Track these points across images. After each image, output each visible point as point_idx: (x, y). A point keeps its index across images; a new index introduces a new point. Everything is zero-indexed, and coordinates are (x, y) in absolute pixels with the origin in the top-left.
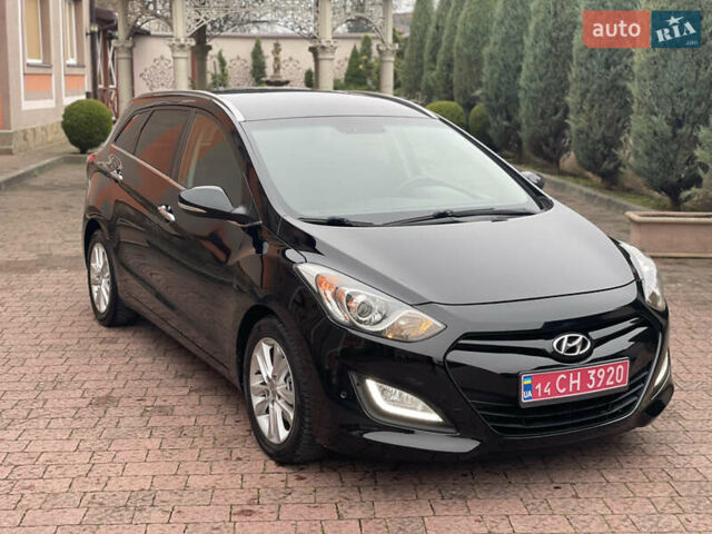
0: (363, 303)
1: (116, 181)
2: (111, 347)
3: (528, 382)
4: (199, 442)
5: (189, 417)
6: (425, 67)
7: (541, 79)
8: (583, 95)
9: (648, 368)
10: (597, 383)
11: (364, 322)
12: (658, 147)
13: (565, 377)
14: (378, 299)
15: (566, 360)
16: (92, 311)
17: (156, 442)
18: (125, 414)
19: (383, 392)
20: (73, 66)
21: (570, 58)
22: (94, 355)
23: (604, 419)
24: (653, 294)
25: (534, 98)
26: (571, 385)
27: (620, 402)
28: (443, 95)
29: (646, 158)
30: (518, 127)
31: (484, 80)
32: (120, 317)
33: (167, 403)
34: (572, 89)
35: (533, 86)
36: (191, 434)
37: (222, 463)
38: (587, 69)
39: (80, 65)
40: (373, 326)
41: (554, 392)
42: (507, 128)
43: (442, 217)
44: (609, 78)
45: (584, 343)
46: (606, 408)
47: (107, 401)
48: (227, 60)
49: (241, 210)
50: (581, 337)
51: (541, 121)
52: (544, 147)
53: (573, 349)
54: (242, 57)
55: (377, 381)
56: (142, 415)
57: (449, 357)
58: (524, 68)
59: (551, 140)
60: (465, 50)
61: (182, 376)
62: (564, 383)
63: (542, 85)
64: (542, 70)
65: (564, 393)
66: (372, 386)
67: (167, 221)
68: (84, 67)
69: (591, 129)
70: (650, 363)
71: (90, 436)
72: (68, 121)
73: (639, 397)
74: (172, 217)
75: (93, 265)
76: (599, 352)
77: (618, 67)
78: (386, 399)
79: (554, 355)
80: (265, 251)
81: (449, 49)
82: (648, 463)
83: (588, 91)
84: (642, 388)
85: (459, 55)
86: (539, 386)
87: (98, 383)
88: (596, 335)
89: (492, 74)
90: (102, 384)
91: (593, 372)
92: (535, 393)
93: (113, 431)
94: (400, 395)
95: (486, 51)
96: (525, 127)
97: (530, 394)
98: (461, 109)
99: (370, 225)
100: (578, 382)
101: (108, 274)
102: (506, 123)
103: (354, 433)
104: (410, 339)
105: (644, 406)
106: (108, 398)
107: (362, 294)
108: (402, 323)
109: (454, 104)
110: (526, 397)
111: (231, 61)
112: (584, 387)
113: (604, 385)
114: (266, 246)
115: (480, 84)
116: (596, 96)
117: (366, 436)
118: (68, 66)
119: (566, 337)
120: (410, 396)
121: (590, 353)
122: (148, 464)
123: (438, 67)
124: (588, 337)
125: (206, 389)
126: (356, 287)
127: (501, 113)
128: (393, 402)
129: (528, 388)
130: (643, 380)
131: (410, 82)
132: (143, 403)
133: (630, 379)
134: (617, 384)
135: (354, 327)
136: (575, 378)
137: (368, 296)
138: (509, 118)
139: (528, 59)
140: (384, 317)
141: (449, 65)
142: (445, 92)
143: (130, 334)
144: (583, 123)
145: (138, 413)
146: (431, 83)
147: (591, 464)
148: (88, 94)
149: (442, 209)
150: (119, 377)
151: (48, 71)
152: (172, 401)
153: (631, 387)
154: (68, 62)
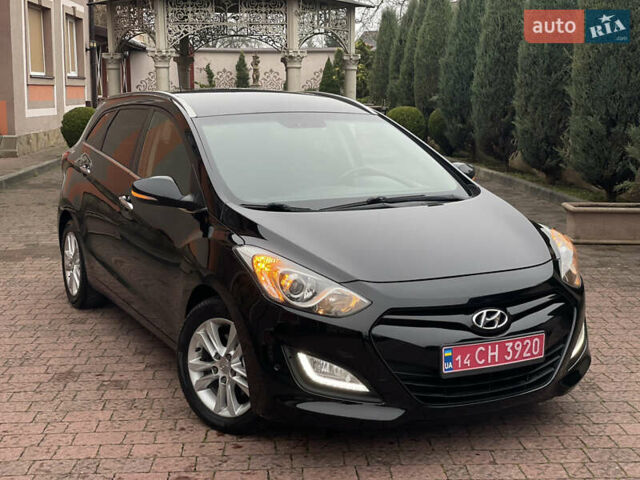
0: (295, 281)
1: (85, 175)
2: (79, 327)
3: (450, 354)
4: (147, 414)
5: (141, 391)
6: (391, 76)
7: (491, 86)
8: (528, 99)
9: (564, 341)
10: (514, 355)
11: (296, 300)
12: (593, 145)
13: (483, 349)
14: (311, 278)
15: (484, 334)
16: (66, 294)
17: (108, 414)
18: (83, 388)
19: (314, 365)
20: (74, 78)
21: (516, 65)
22: (62, 334)
23: (522, 389)
24: (569, 273)
25: (483, 102)
26: (490, 356)
27: (537, 373)
28: (405, 101)
29: (583, 155)
30: (471, 129)
31: (440, 87)
32: (89, 300)
33: (123, 378)
34: (517, 93)
35: (484, 91)
36: (141, 406)
37: (166, 432)
38: (531, 75)
39: (81, 78)
40: (304, 302)
41: (474, 363)
42: (461, 129)
43: (375, 203)
44: (550, 83)
45: (502, 318)
46: (524, 379)
47: (68, 376)
48: (215, 72)
49: (188, 198)
50: (499, 312)
51: (490, 124)
52: (494, 147)
53: (492, 323)
54: (228, 70)
55: (308, 354)
56: (98, 389)
57: (374, 331)
58: (475, 75)
59: (500, 140)
60: (424, 60)
61: (141, 353)
62: (483, 355)
63: (492, 90)
64: (492, 77)
65: (483, 365)
66: (303, 358)
67: (127, 209)
68: (84, 79)
69: (535, 129)
70: (566, 336)
71: (48, 409)
72: (67, 127)
73: (555, 368)
74: (131, 206)
75: (66, 252)
76: (516, 326)
77: (559, 74)
78: (318, 372)
79: (473, 329)
80: (210, 235)
81: (410, 61)
82: (564, 431)
83: (532, 95)
84: (558, 360)
85: (418, 65)
86: (459, 358)
87: (62, 360)
88: (513, 310)
89: (448, 81)
90: (65, 361)
91: (511, 344)
92: (455, 364)
93: (70, 403)
94: (331, 367)
95: (442, 61)
96: (477, 128)
97: (451, 366)
98: (420, 113)
99: (308, 210)
100: (496, 353)
101: (78, 260)
102: (460, 125)
103: (288, 403)
104: (339, 315)
105: (561, 375)
106: (69, 372)
107: (295, 273)
108: (332, 299)
109: (414, 109)
110: (447, 368)
111: (218, 73)
112: (502, 359)
113: (521, 356)
114: (212, 229)
115: (437, 91)
116: (539, 100)
117: (299, 406)
118: (69, 78)
119: (485, 312)
120: (339, 369)
121: (507, 326)
122: (97, 434)
123: (400, 76)
124: (506, 312)
125: (161, 365)
126: (288, 267)
127: (456, 117)
128: (324, 375)
129: (448, 359)
130: (560, 352)
131: (377, 91)
132: (101, 378)
133: (546, 352)
134: (533, 355)
135: (287, 304)
136: (493, 350)
137: (299, 275)
138: (463, 121)
139: (479, 67)
140: (315, 294)
141: (411, 75)
142: (408, 99)
143: (99, 315)
144: (528, 124)
145: (96, 387)
146: (395, 91)
147: (510, 432)
148: (87, 103)
149: (375, 195)
150: (82, 354)
151: (50, 82)
152: (128, 376)
153: (547, 359)
154: (69, 75)
